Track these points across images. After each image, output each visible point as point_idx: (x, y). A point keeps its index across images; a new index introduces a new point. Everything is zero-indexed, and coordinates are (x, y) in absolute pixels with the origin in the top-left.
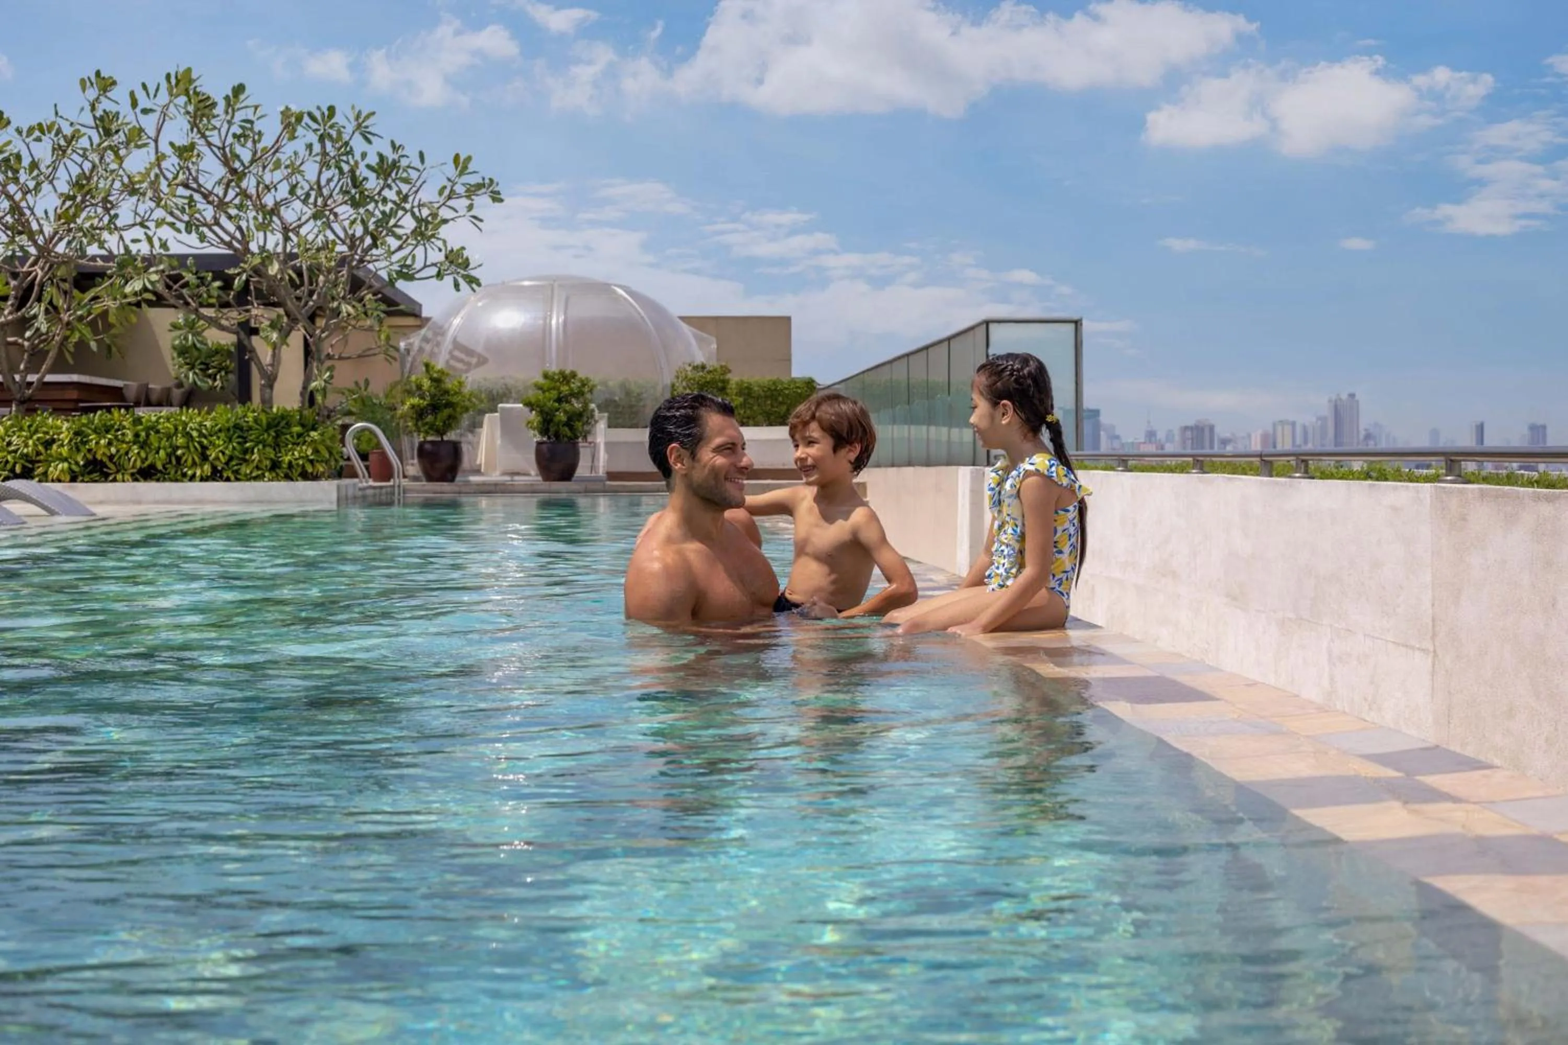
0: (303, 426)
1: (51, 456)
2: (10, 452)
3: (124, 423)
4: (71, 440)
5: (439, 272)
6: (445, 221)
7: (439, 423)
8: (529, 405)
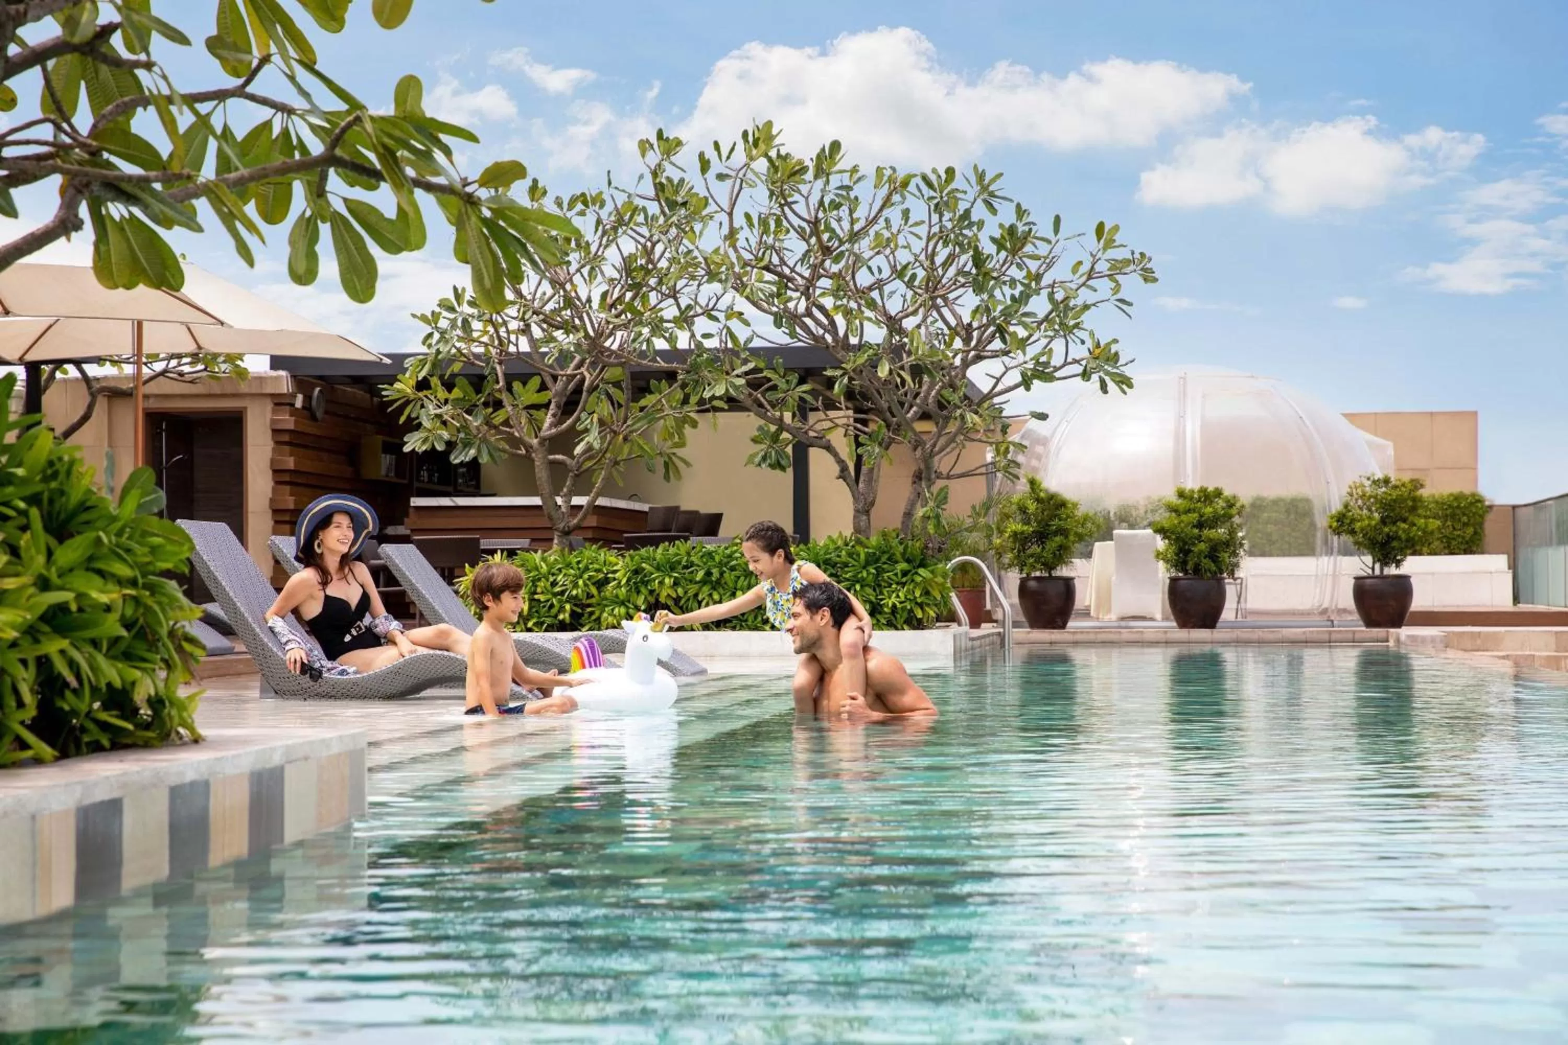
0: (908, 561)
1: (605, 599)
2: (555, 595)
3: (693, 559)
4: (629, 580)
5: (1085, 370)
6: (1086, 307)
7: (1047, 555)
8: (1161, 531)
